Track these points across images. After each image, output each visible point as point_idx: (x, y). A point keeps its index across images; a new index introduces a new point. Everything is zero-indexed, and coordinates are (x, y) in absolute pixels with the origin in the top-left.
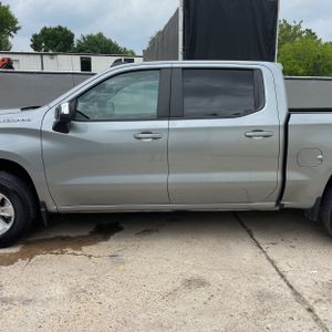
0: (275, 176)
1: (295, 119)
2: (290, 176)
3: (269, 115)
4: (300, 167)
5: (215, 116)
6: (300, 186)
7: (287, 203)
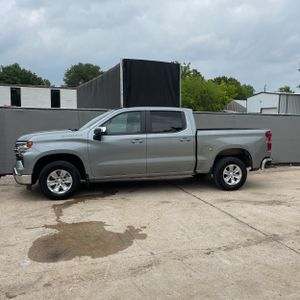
0: (193, 158)
1: (200, 133)
2: (199, 158)
3: (189, 131)
4: (202, 154)
5: (165, 131)
6: (203, 162)
7: (199, 171)
